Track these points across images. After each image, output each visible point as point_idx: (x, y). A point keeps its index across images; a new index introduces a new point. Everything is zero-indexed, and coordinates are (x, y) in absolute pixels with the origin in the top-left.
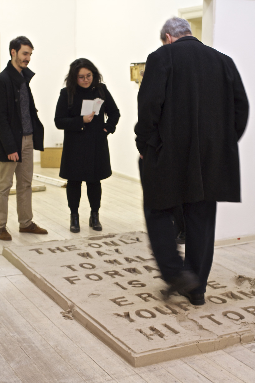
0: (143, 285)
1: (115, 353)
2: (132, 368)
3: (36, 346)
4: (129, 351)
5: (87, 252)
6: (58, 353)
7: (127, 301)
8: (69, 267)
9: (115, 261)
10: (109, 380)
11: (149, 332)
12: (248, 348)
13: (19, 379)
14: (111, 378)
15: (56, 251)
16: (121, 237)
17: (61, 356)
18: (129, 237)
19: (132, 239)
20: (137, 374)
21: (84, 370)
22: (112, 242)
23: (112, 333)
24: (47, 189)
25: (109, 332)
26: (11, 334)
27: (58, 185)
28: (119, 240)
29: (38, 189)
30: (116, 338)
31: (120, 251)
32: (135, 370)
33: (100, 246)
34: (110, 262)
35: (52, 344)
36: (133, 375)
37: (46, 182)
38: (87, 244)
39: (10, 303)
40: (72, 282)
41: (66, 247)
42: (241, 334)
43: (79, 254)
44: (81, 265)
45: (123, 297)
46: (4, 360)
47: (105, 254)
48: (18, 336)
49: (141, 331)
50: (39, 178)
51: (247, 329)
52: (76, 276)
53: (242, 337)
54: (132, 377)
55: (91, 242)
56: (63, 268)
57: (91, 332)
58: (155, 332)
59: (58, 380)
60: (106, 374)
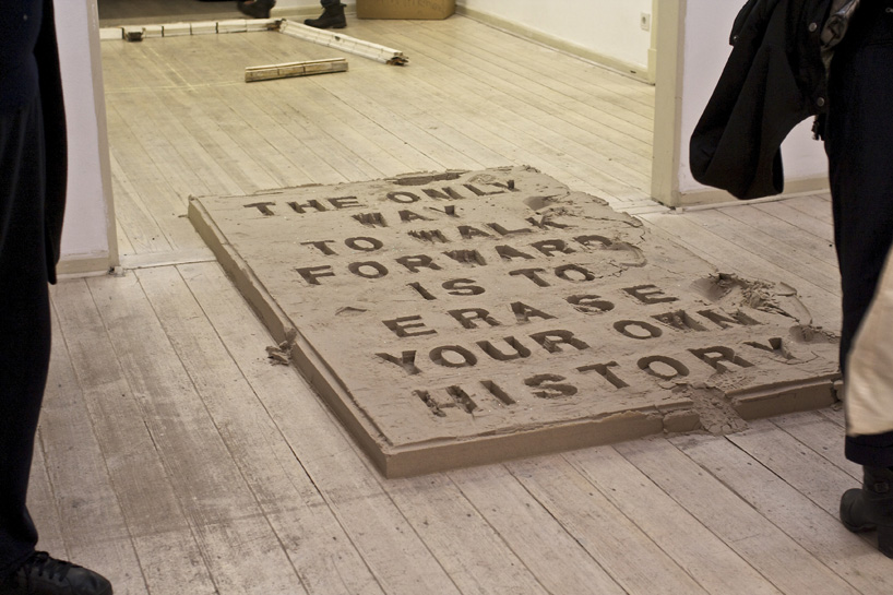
0: (478, 291)
1: (353, 445)
2: (380, 479)
3: (181, 423)
4: (379, 441)
5: (377, 211)
6: (223, 439)
7: (422, 325)
8: (322, 246)
9: (437, 234)
10: (314, 505)
11: (445, 398)
12: (675, 445)
13: (113, 493)
14: (322, 500)
15: (304, 209)
16: (473, 180)
17: (227, 446)
18: (494, 178)
19: (497, 185)
20: (386, 493)
21: (268, 479)
22: (448, 190)
23: (356, 398)
24: (350, 67)
25: (350, 396)
26: (137, 394)
27: (380, 59)
28: (466, 186)
29: (329, 66)
30: (361, 410)
31: (457, 211)
32: (384, 485)
33: (415, 199)
34: (424, 236)
35: (218, 419)
36: (375, 495)
37: (355, 51)
38: (385, 193)
39: (161, 324)
40: (313, 281)
41: (334, 201)
42: (665, 411)
43: (356, 218)
44: (351, 243)
45: (418, 318)
46: (98, 450)
47: (418, 217)
48: (149, 398)
49: (425, 397)
50: (341, 41)
51: (685, 400)
52: (329, 267)
53: (667, 417)
54: (369, 501)
55: (398, 188)
56: (306, 247)
57: (318, 395)
58: (460, 399)
59: (199, 499)
60: (314, 490)
